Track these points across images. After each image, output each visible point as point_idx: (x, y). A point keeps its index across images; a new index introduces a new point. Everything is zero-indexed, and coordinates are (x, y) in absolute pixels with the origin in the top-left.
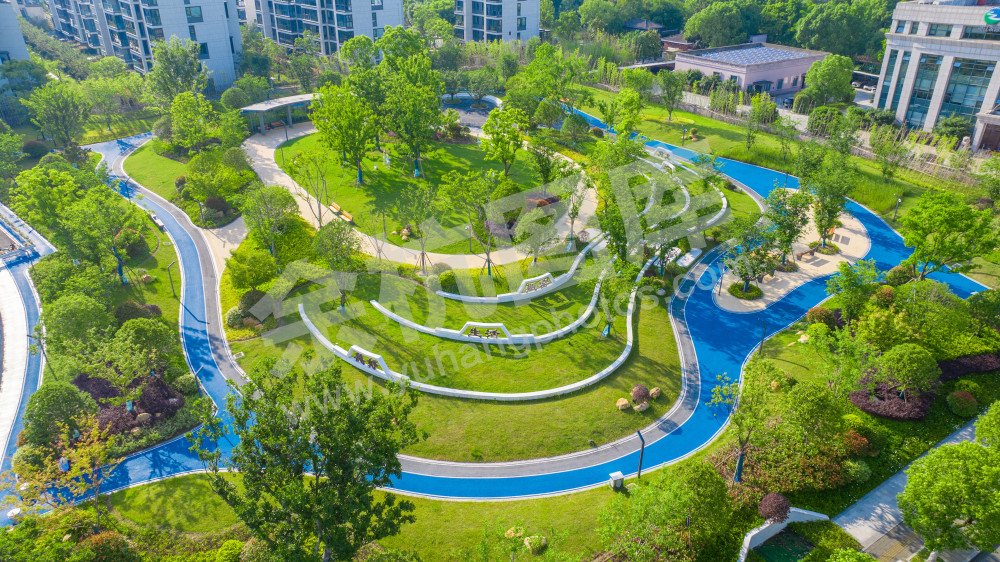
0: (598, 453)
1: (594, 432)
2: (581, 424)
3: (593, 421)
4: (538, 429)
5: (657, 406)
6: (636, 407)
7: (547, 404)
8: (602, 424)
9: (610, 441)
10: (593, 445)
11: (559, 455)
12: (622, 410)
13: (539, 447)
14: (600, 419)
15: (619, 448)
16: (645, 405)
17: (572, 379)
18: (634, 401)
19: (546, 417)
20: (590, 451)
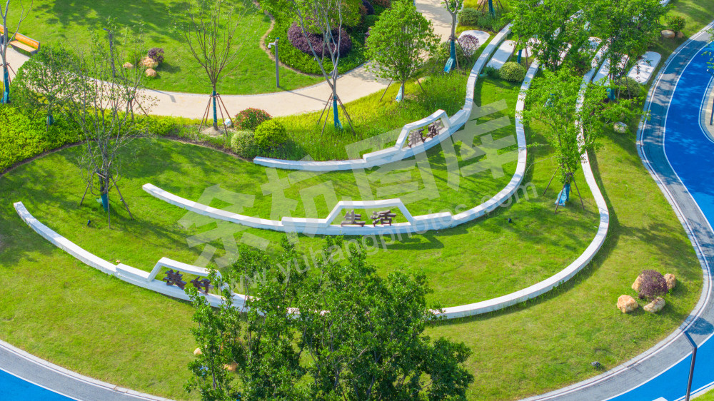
0: (611, 380)
1: (596, 350)
2: (572, 339)
3: (589, 335)
4: (511, 354)
5: (676, 302)
6: (648, 307)
7: (509, 317)
8: (605, 337)
9: (623, 359)
10: (600, 368)
11: (554, 389)
12: (629, 313)
13: (520, 380)
14: (599, 330)
15: (642, 369)
16: (660, 301)
17: (533, 275)
18: (642, 298)
19: (516, 337)
20: (598, 378)
